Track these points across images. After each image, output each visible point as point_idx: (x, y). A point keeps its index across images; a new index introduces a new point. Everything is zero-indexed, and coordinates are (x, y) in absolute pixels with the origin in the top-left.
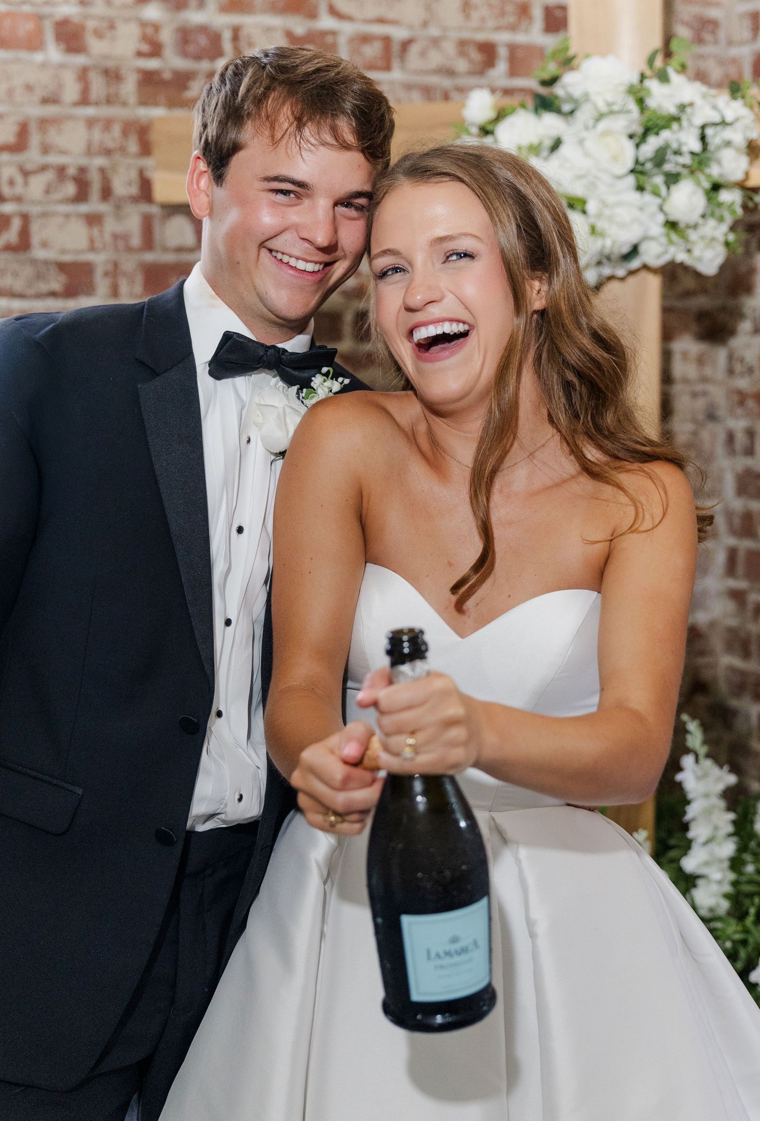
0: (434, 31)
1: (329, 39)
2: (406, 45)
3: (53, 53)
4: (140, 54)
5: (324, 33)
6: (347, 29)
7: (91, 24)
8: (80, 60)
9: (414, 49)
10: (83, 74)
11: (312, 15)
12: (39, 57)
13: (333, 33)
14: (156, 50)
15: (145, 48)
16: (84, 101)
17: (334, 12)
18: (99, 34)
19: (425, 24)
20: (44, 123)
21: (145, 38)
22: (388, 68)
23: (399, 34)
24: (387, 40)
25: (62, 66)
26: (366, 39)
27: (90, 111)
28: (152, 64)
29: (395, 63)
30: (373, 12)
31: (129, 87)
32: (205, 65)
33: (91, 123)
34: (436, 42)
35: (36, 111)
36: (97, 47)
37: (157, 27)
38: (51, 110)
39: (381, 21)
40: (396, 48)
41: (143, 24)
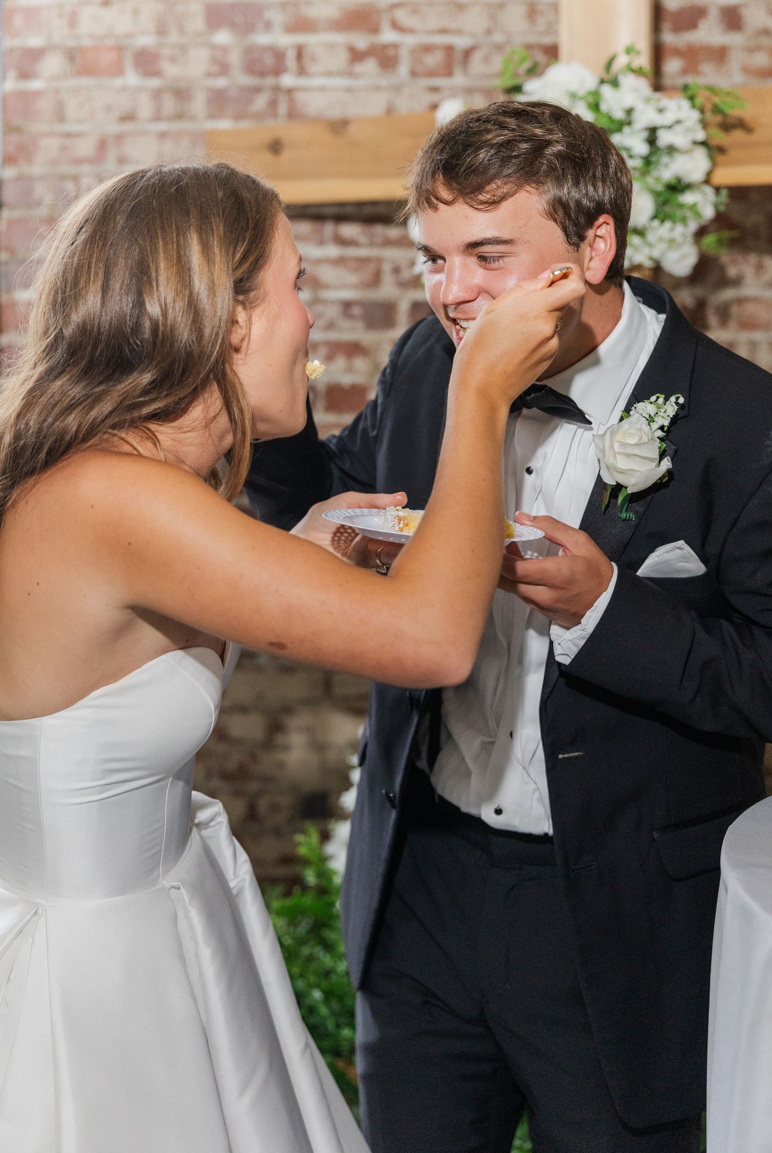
0: (498, 38)
1: (391, 52)
2: (468, 53)
3: (132, 78)
4: (209, 75)
5: (385, 47)
6: (409, 41)
7: (166, 52)
8: (154, 83)
9: (477, 57)
10: (157, 94)
11: (375, 30)
12: (118, 82)
13: (395, 46)
14: (224, 69)
15: (215, 68)
16: (157, 118)
17: (396, 26)
18: (173, 59)
19: (489, 32)
20: (119, 137)
21: (214, 61)
22: (449, 73)
23: (461, 42)
24: (449, 50)
25: (139, 89)
26: (428, 49)
27: (162, 126)
28: (221, 82)
29: (458, 70)
30: (434, 23)
31: (199, 104)
32: (270, 81)
33: (163, 135)
34: (499, 47)
35: (114, 128)
36: (171, 70)
37: (225, 49)
38: (127, 127)
39: (443, 31)
40: (458, 55)
41: (213, 47)
